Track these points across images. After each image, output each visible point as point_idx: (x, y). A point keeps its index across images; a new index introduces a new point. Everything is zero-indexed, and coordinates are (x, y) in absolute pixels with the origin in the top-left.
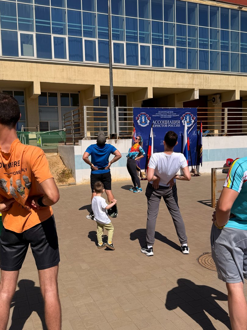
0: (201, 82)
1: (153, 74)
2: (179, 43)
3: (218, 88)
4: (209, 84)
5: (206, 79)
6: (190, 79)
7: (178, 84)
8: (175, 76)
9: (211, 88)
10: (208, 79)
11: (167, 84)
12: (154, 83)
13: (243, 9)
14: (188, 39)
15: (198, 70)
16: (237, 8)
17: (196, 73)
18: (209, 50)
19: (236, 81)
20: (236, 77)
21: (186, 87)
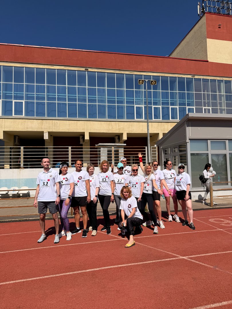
0: (50, 126)
1: (4, 121)
2: (28, 98)
3: (67, 131)
4: (58, 128)
5: (55, 124)
6: (39, 124)
7: (27, 128)
8: (24, 122)
9: (60, 131)
10: (56, 124)
11: (16, 128)
12: (5, 128)
13: (90, 70)
14: (36, 95)
15: (46, 117)
16: (83, 69)
17: (44, 119)
18: (57, 102)
19: (84, 126)
20: (84, 123)
21: (35, 130)
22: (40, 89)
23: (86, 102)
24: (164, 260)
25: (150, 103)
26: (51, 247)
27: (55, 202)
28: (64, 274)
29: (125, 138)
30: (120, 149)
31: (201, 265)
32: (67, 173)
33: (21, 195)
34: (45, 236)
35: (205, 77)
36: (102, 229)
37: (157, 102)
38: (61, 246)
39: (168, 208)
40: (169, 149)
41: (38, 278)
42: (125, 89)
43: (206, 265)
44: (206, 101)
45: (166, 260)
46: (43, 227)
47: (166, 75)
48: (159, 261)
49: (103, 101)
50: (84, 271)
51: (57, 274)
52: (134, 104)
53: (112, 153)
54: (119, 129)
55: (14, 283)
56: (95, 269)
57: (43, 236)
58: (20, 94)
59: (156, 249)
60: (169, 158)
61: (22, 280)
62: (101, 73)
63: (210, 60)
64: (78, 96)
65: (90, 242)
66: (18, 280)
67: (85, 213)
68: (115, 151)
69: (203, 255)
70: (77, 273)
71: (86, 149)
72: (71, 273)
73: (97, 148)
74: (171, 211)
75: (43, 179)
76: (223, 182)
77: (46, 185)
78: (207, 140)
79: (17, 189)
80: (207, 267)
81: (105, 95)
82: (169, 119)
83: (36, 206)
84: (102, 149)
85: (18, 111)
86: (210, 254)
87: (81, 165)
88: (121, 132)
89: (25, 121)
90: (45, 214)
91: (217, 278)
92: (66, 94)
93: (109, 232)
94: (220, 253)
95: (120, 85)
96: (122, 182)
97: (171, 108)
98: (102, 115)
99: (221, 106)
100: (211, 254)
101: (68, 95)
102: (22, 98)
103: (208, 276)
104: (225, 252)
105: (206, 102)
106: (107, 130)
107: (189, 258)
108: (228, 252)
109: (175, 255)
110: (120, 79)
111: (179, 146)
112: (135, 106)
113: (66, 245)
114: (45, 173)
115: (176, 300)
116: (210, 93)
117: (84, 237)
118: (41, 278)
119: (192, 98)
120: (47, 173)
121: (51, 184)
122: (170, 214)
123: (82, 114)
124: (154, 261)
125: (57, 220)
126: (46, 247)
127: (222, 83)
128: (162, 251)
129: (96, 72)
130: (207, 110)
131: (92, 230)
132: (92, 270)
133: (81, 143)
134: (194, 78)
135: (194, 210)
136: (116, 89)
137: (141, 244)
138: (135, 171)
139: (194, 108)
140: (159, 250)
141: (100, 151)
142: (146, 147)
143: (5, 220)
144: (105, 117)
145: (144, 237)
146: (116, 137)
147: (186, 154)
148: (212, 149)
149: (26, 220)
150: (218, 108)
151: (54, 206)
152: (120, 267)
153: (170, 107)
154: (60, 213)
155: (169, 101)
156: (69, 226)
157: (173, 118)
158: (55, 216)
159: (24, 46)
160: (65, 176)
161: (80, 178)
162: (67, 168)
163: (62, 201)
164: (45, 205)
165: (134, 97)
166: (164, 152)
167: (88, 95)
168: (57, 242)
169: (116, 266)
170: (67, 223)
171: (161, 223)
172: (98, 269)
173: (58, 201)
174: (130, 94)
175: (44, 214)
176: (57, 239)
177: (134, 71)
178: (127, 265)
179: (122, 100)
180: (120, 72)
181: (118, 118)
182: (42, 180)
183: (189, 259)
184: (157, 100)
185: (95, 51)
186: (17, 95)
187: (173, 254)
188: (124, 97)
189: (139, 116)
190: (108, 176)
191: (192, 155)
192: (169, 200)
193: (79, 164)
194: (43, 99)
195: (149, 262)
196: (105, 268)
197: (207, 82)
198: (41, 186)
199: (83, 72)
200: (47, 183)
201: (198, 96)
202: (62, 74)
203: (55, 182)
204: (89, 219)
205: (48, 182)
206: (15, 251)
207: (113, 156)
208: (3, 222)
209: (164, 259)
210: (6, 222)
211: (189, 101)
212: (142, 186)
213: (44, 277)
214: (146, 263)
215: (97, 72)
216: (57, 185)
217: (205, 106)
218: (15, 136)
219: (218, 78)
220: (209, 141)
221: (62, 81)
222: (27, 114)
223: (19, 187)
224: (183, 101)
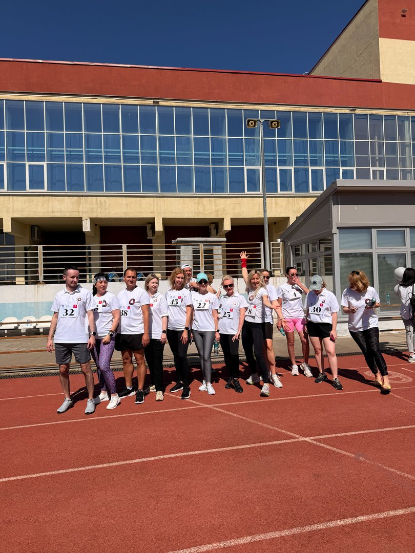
0: (93, 208)
1: (11, 200)
2: (52, 157)
3: (123, 216)
4: (107, 211)
5: (101, 204)
6: (73, 205)
7: (53, 212)
8: (47, 202)
9: (111, 217)
10: (104, 203)
11: (34, 212)
12: (13, 212)
13: (162, 103)
14: (67, 151)
15: (85, 192)
16: (150, 102)
17: (82, 196)
18: (103, 164)
19: (154, 205)
20: (154, 200)
21: (68, 215)
22: (74, 141)
23: (156, 163)
24: (270, 443)
25: (273, 162)
26: (79, 420)
27: (87, 344)
28: (93, 467)
29: (227, 227)
30: (215, 247)
31: (334, 451)
32: (106, 292)
33: (41, 330)
34: (70, 402)
35: (375, 112)
36: (172, 389)
37: (286, 159)
38: (96, 418)
39: (292, 353)
40: (304, 246)
41: (48, 474)
42: (227, 137)
43: (343, 452)
44: (377, 156)
45: (275, 443)
46: (67, 386)
47: (303, 109)
48: (262, 444)
49: (188, 161)
50: (128, 462)
51: (81, 467)
52: (243, 165)
53: (200, 254)
54: (217, 211)
55: (5, 482)
56: (148, 459)
57: (67, 402)
58: (38, 150)
59: (260, 424)
60: (302, 263)
61: (21, 477)
62: (182, 108)
63: (384, 79)
64: (143, 151)
65: (147, 413)
66: (13, 476)
67: (140, 361)
68: (205, 252)
69: (342, 434)
70: (116, 466)
71: (159, 249)
72: (105, 465)
73: (174, 247)
74: (297, 358)
75: (65, 303)
76: (395, 305)
77: (70, 315)
78: (371, 228)
79: (33, 319)
80: (344, 455)
81: (190, 150)
82: (308, 190)
83: (51, 350)
84: (183, 248)
85: (37, 182)
86: (354, 433)
87: (133, 277)
88: (220, 217)
89: (49, 200)
90: (68, 365)
91: (357, 474)
92: (120, 149)
93: (185, 394)
94: (372, 431)
95: (217, 130)
96: (207, 307)
97: (312, 170)
98: (185, 185)
99: (404, 165)
100: (357, 433)
101: (125, 150)
102: (41, 158)
103: (342, 472)
104: (380, 430)
105: (377, 158)
106: (195, 212)
107: (314, 440)
108: (388, 429)
109: (292, 434)
110: (218, 117)
111: (320, 240)
112: (246, 168)
113: (105, 417)
114: (69, 293)
115: (278, 513)
116: (384, 141)
117: (138, 402)
118: (53, 473)
119: (351, 152)
120: (73, 294)
121: (79, 313)
122: (294, 362)
123: (150, 186)
124: (252, 445)
125: (89, 374)
126: (69, 421)
127: (407, 122)
128: (270, 427)
129: (173, 107)
130: (378, 172)
131: (155, 390)
132: (143, 460)
133: (148, 238)
134: (355, 114)
135: (337, 355)
136: (210, 137)
137: (235, 415)
138: (229, 288)
139: (354, 169)
140: (265, 425)
141: (179, 252)
142: (262, 244)
143: (8, 374)
144: (190, 190)
145: (243, 402)
146: (212, 225)
147: (331, 255)
148: (379, 245)
149: (44, 374)
150: (399, 168)
151: (84, 350)
152: (192, 456)
153: (310, 168)
154: (96, 362)
155: (307, 156)
156: (114, 385)
157: (314, 189)
158: (86, 367)
159: (42, 63)
160: (102, 298)
161: (132, 302)
162: (106, 283)
163: (98, 342)
164: (68, 349)
165: (243, 152)
166: (294, 252)
167: (160, 149)
168: (90, 412)
169: (185, 454)
170: (109, 379)
171: (276, 378)
172: (153, 459)
173: (92, 343)
174: (235, 146)
175: (66, 364)
176: (90, 406)
177: (243, 103)
178: (205, 451)
179: (222, 157)
180: (217, 106)
181: (215, 191)
182: (63, 306)
183: (315, 442)
184: (285, 156)
185: (172, 68)
186: (34, 152)
187: (289, 433)
188: (225, 151)
189: (253, 186)
190: (183, 297)
191: (342, 255)
192: (292, 339)
193: (129, 277)
194: (80, 158)
195: (244, 447)
196: (165, 456)
197: (378, 120)
198: (60, 315)
199: (149, 108)
200: (73, 311)
201: (362, 148)
202: (111, 112)
203: (85, 309)
204: (148, 372)
205: (74, 309)
206: (16, 427)
207: (202, 260)
208: (4, 377)
209: (270, 441)
210: (10, 377)
211: (346, 157)
212: (242, 313)
213: (57, 472)
214: (238, 449)
215: (175, 107)
216: (89, 316)
217: (374, 165)
218: (32, 227)
219: (400, 113)
220: (374, 231)
221: (112, 125)
222: (51, 187)
223: (37, 316)
224: (334, 157)
